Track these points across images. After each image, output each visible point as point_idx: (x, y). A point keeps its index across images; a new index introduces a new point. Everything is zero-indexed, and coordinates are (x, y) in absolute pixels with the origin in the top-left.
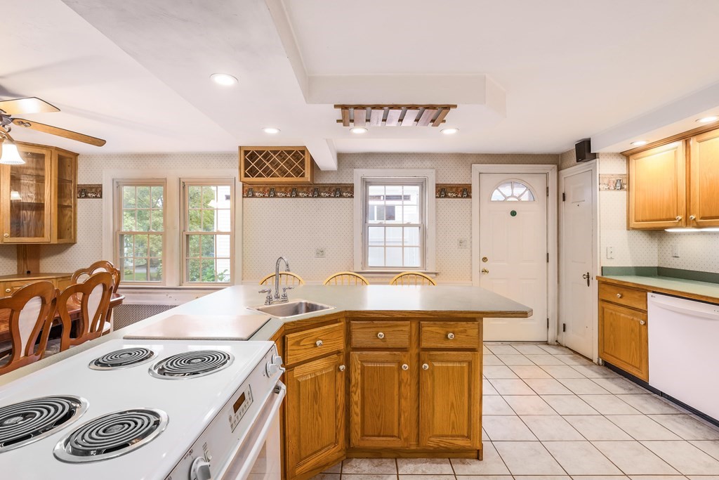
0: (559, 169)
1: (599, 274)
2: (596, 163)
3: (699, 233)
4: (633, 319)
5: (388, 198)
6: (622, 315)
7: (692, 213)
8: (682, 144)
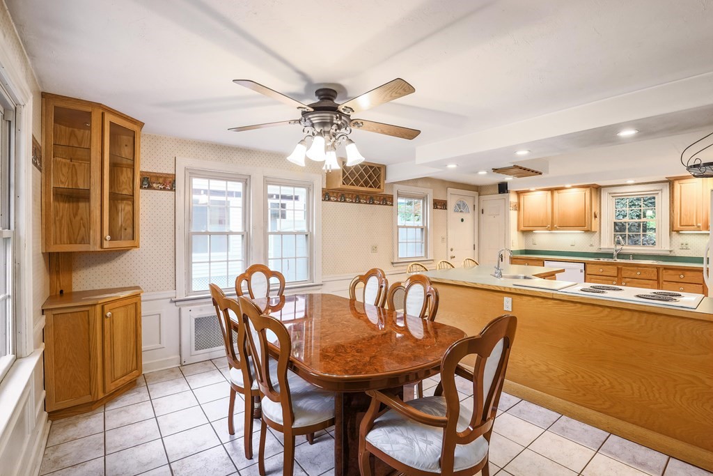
0: (479, 195)
1: (509, 254)
2: (509, 195)
3: (549, 233)
5: (284, 197)
7: (555, 224)
8: (549, 193)
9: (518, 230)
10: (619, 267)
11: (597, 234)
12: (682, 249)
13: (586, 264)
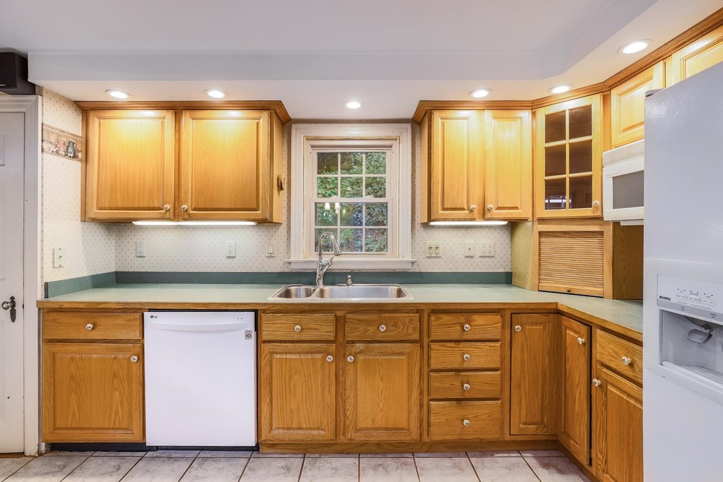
1: (40, 295)
2: (36, 101)
4: (115, 358)
6: (95, 356)
7: (183, 203)
9: (84, 218)
10: (339, 313)
11: (283, 229)
12: (430, 257)
13: (258, 312)
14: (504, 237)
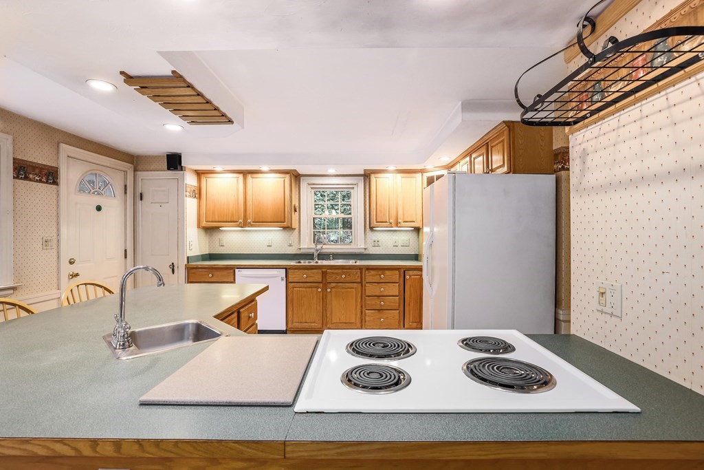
0: (135, 170)
1: (185, 262)
2: (183, 174)
3: (241, 231)
7: (248, 219)
8: (241, 176)
9: (199, 227)
10: (324, 270)
11: (297, 231)
12: (375, 246)
13: (287, 269)
14: (414, 235)
